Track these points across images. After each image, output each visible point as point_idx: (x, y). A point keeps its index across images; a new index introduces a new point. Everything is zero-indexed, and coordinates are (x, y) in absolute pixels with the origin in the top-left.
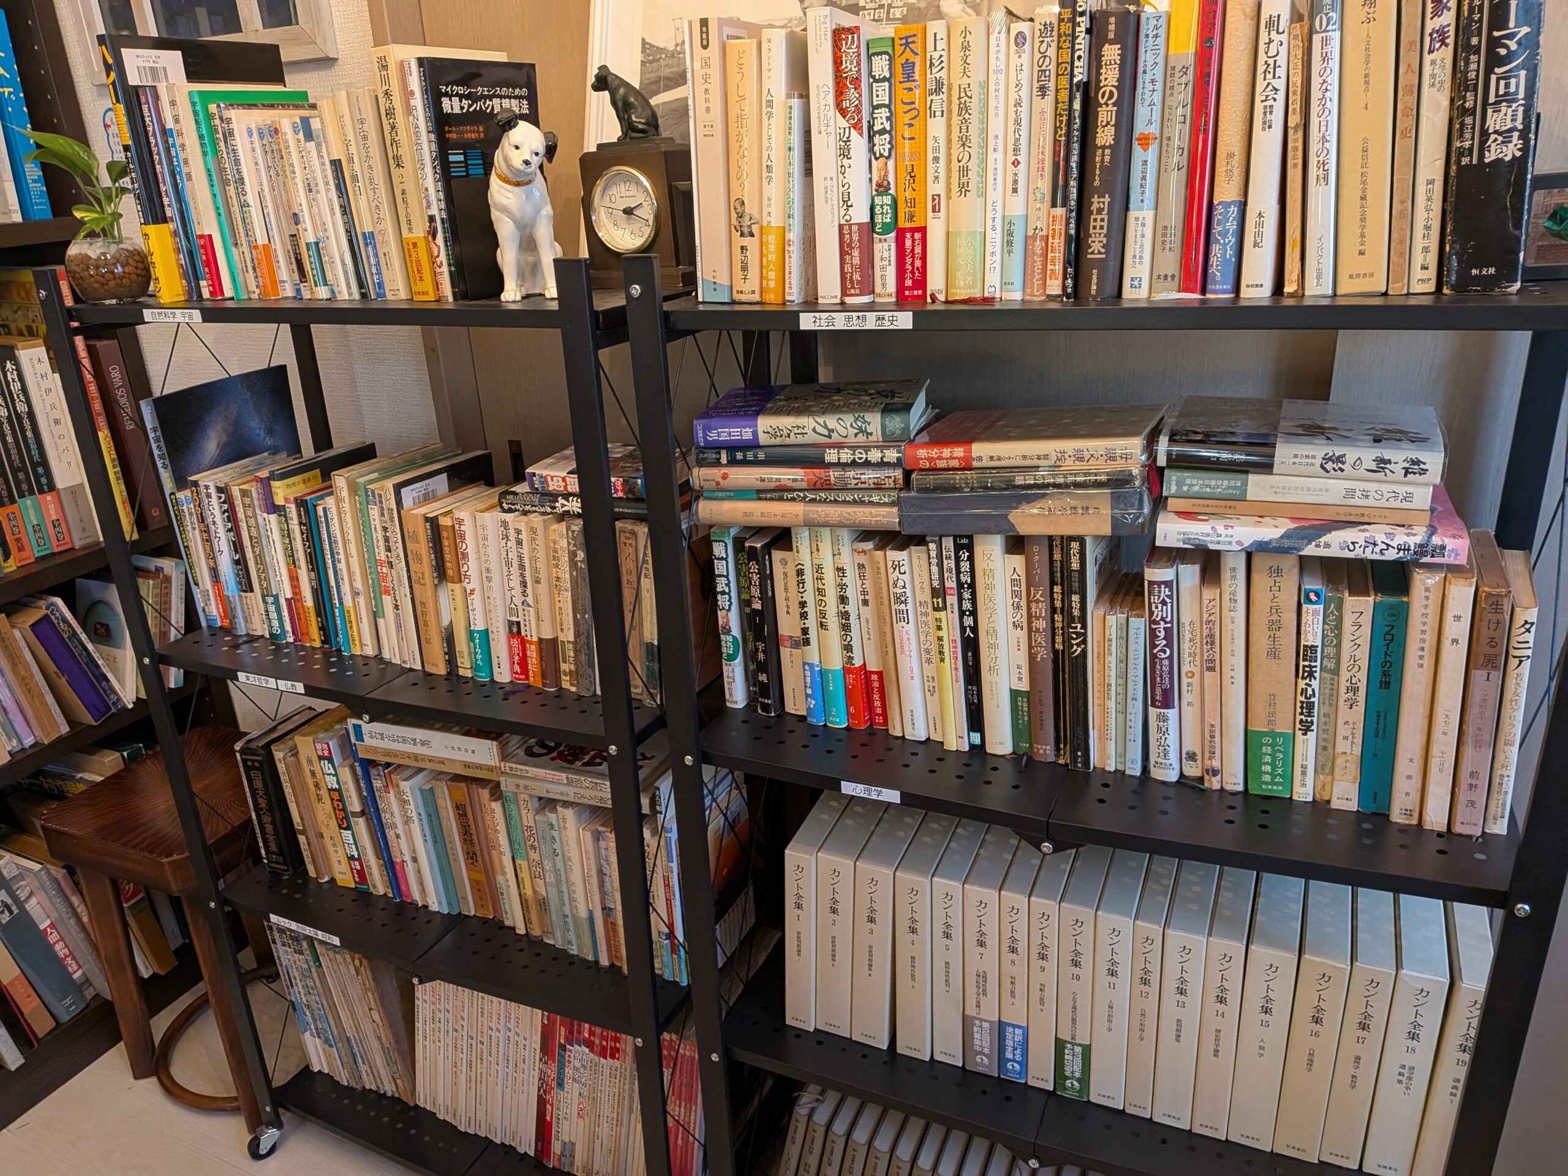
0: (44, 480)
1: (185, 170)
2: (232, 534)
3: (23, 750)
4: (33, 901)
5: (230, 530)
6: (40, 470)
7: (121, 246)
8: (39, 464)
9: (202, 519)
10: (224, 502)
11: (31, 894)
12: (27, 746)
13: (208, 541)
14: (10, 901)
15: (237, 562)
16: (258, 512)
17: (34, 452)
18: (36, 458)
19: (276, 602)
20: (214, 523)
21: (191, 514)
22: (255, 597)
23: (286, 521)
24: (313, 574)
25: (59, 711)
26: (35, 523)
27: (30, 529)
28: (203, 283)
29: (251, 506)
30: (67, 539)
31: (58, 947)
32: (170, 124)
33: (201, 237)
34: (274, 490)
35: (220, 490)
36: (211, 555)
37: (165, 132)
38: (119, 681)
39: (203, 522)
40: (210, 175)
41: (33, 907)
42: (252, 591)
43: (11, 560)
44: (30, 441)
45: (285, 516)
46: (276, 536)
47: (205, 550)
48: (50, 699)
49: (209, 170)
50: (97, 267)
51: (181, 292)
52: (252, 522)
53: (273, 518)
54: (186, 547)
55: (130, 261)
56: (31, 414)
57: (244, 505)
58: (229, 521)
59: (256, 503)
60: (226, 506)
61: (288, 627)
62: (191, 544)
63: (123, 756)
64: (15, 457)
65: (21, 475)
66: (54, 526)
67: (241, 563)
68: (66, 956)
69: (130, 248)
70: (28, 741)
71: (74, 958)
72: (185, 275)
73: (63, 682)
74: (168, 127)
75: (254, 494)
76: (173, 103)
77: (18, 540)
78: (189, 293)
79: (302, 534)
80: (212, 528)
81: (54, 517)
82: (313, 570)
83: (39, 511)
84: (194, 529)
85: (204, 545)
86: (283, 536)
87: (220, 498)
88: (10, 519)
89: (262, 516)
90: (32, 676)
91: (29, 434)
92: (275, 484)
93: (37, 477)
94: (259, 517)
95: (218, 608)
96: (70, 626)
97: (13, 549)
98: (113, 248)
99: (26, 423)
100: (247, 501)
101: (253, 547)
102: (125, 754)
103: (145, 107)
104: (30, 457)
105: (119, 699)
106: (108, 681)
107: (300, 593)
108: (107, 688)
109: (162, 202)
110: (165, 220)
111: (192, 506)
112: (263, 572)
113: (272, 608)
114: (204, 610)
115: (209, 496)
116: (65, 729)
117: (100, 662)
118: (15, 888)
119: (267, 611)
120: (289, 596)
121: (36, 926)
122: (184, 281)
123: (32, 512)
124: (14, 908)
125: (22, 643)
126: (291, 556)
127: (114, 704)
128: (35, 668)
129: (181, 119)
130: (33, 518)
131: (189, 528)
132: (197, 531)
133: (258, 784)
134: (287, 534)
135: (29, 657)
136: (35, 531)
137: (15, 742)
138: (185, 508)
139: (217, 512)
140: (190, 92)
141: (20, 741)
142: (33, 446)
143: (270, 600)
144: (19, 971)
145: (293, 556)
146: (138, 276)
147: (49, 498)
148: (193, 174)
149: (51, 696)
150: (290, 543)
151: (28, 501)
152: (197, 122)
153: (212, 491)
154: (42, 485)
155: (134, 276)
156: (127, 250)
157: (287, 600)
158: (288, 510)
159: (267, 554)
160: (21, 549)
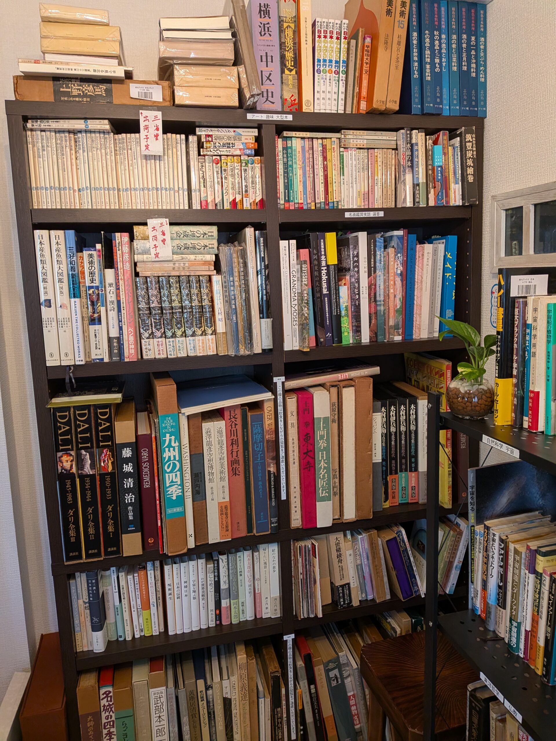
0: (413, 465)
1: (533, 350)
2: (502, 569)
3: (367, 600)
4: (349, 679)
5: (501, 567)
6: (413, 460)
7: (481, 387)
8: (413, 457)
9: (486, 550)
10: (502, 549)
11: (349, 675)
12: (369, 599)
13: (486, 563)
14: (338, 676)
15: (500, 587)
16: (523, 567)
17: (413, 450)
18: (413, 454)
19: (519, 627)
20: (493, 557)
21: (480, 543)
22: (506, 614)
23: (540, 583)
24: (549, 629)
25: (388, 587)
26: (404, 486)
27: (400, 489)
28: (525, 418)
29: (520, 562)
30: (416, 498)
31: (353, 708)
32: (529, 321)
33: (532, 392)
34: (537, 561)
35: (502, 540)
36: (485, 573)
37: (526, 325)
38: (421, 581)
39: (486, 551)
40: (549, 356)
41: (348, 682)
42: (504, 608)
43: (387, 502)
44: (412, 445)
45: (541, 580)
46: (531, 588)
47: (483, 568)
48: (386, 579)
49: (549, 352)
50: (463, 398)
51: (510, 420)
52: (517, 572)
53: (532, 577)
54: (472, 559)
55: (484, 397)
56: (416, 432)
57: (514, 559)
58: (502, 561)
59: (523, 561)
60: (503, 552)
61: (522, 646)
62: (476, 559)
63: (412, 621)
64: (403, 451)
65: (404, 461)
66: (412, 489)
67: (502, 589)
68: (355, 715)
69: (486, 388)
70: (370, 597)
71: (358, 717)
72: (515, 411)
73: (394, 573)
74: (528, 322)
75: (523, 556)
76: (535, 310)
77: (394, 493)
78: (515, 421)
79: (550, 600)
80: (491, 560)
81: (413, 485)
82: (550, 626)
83: (407, 481)
84: (480, 552)
85: (483, 565)
86: (536, 592)
87: (500, 545)
88: (392, 482)
89: (524, 571)
90: (381, 565)
91: (413, 441)
92: (539, 558)
93: (411, 462)
94: (522, 571)
95: (481, 605)
96: (405, 545)
97: (390, 497)
98: (476, 387)
99: (413, 435)
100: (518, 558)
101: (513, 587)
102: (413, 620)
103: (516, 310)
104: (410, 452)
105: (418, 590)
106: (415, 579)
107: (536, 632)
108: (414, 582)
109: (512, 365)
110: (511, 376)
111: (482, 538)
112: (515, 605)
113: (514, 630)
114: (472, 599)
115: (494, 540)
116: (388, 597)
117: (415, 569)
118: (343, 669)
119: (511, 629)
120: (528, 629)
121: (346, 693)
122: (513, 414)
123: (403, 480)
124: (339, 680)
125: (381, 547)
126: (537, 606)
127: (415, 592)
128: (383, 562)
129: (538, 320)
130: (403, 483)
131: (477, 550)
132: (481, 555)
133: (476, 720)
134: (538, 592)
135: (382, 555)
136: (402, 490)
137: (364, 595)
138: (478, 537)
139: (496, 552)
140: (548, 304)
141: (366, 596)
142: (413, 448)
143: (515, 624)
144: (332, 714)
145: (538, 607)
146: (486, 405)
147: (413, 475)
148: (537, 354)
149: (387, 578)
150: (539, 598)
151: (404, 474)
152: (548, 322)
153: (497, 538)
154: (412, 468)
155: (483, 405)
156: (483, 389)
157: (526, 630)
158: (543, 579)
159: (521, 595)
160: (394, 497)
